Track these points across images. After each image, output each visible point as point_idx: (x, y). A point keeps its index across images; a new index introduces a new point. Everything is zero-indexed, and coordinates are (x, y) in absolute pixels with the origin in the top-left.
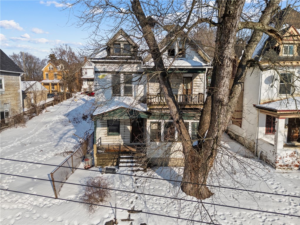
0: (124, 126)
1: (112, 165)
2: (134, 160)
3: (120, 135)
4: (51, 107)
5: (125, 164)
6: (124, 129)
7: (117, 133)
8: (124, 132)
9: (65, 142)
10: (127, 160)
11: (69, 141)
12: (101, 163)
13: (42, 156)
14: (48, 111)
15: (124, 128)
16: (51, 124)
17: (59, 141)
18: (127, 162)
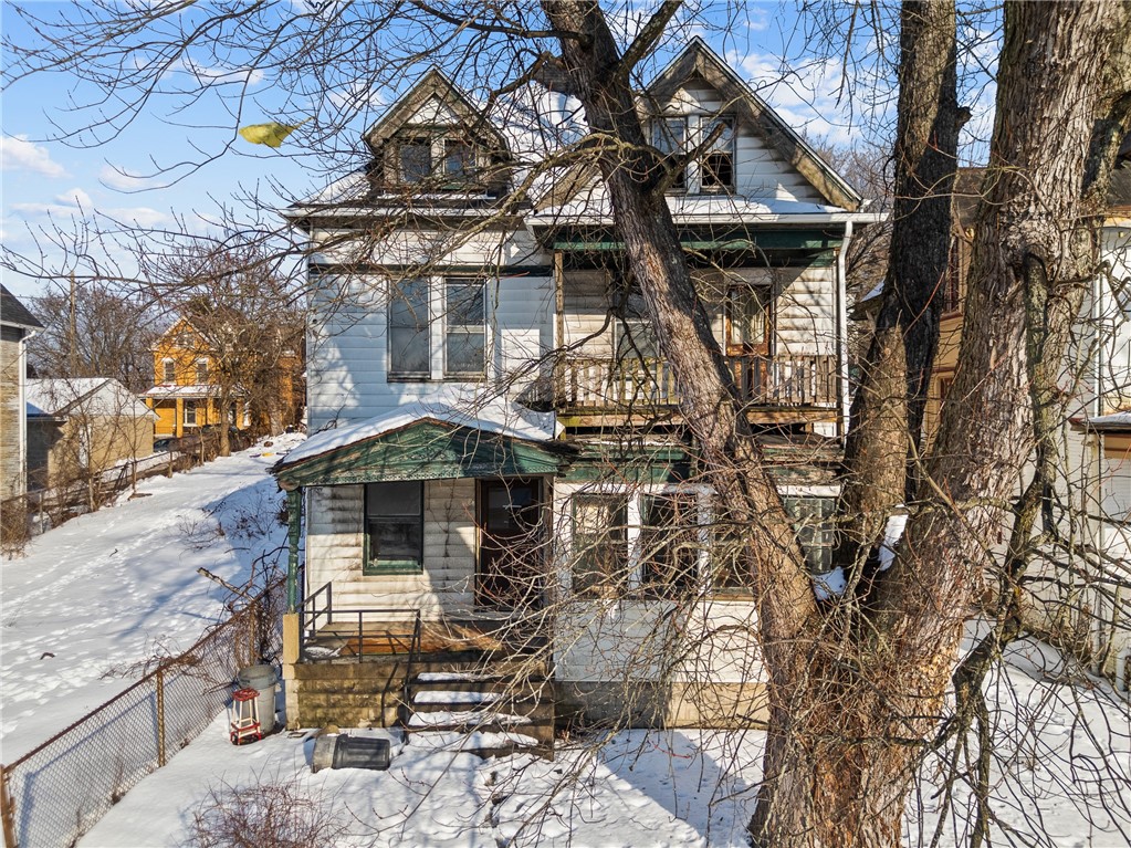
0: (444, 525)
1: (377, 720)
2: (487, 696)
3: (425, 572)
4: (160, 478)
5: (439, 718)
6: (447, 543)
7: (410, 563)
8: (447, 555)
9: (178, 616)
10: (453, 694)
11: (194, 611)
12: (319, 713)
13: (40, 681)
14: (143, 495)
15: (444, 536)
16: (139, 543)
17: (148, 614)
18: (454, 707)
